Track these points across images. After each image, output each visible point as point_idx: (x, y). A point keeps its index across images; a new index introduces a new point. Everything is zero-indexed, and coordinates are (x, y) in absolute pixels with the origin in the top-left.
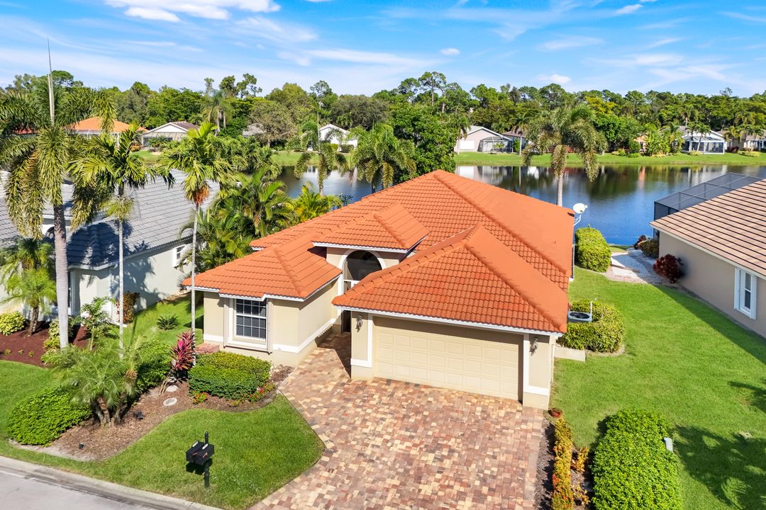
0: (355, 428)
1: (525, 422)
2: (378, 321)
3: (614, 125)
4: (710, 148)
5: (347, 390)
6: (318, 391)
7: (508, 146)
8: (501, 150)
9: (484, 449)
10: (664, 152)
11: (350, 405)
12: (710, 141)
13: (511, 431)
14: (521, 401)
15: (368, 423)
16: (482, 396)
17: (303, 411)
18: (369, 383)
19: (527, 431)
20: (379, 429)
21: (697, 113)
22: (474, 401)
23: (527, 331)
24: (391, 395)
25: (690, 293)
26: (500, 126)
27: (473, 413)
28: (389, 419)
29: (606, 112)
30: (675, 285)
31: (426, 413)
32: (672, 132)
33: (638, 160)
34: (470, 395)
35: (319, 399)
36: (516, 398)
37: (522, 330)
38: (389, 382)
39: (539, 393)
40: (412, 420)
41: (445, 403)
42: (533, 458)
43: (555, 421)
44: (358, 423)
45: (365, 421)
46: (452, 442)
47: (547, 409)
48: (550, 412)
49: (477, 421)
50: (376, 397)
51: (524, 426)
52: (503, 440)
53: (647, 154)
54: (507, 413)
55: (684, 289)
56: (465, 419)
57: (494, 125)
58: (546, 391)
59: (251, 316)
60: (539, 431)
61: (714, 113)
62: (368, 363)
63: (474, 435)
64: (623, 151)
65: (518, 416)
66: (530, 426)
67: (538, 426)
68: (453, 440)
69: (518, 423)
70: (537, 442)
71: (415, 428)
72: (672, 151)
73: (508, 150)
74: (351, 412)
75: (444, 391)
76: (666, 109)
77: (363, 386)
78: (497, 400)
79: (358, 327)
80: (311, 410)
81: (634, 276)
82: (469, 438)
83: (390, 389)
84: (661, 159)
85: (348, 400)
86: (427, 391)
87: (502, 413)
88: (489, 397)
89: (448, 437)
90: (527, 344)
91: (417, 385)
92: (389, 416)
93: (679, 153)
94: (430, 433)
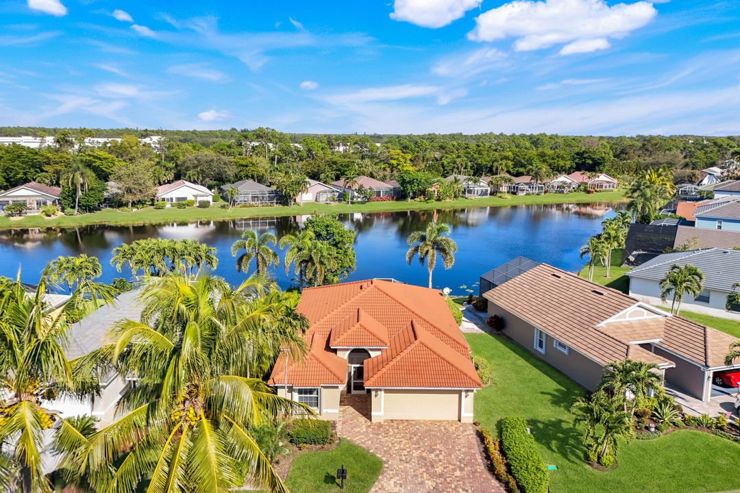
0: (390, 448)
1: (465, 431)
2: (387, 391)
3: (417, 180)
4: (479, 193)
5: (374, 429)
6: (359, 432)
7: (339, 196)
8: (334, 200)
9: (453, 447)
10: (450, 198)
11: (380, 437)
12: (479, 188)
13: (461, 436)
14: (460, 421)
15: (395, 445)
16: (441, 421)
17: (359, 443)
18: (382, 423)
19: (468, 435)
20: (402, 446)
21: (469, 164)
22: (438, 424)
23: (463, 389)
24: (398, 428)
25: (508, 337)
26: (327, 176)
27: (440, 430)
28: (404, 442)
29: (405, 162)
30: (499, 332)
31: (419, 434)
32: (456, 182)
33: (433, 205)
34: (435, 421)
35: (363, 436)
36: (457, 419)
37: (461, 389)
38: (392, 421)
39: (468, 416)
40: (415, 439)
41: (425, 428)
42: (476, 447)
43: (478, 428)
44: (390, 445)
45: (392, 444)
46: (438, 447)
47: (472, 422)
48: (474, 424)
49: (444, 434)
50: (391, 430)
51: (466, 433)
52: (459, 442)
53: (439, 200)
54: (456, 428)
55: (505, 335)
56: (439, 434)
57: (322, 176)
58: (471, 415)
59: (308, 396)
60: (473, 434)
61: (479, 161)
62: (382, 413)
63: (447, 441)
64: (422, 197)
65: (461, 428)
66: (468, 432)
67: (472, 432)
68: (438, 445)
69: (463, 432)
70: (475, 440)
71: (417, 443)
72: (455, 197)
73: (340, 200)
74: (383, 440)
75: (422, 422)
76: (447, 158)
77: (380, 426)
78: (448, 422)
79: (376, 396)
80: (364, 443)
81: (476, 327)
82: (445, 443)
83: (395, 424)
84: (449, 204)
85: (378, 434)
86: (414, 423)
87: (454, 428)
88: (444, 421)
89: (436, 445)
90: (463, 394)
91: (407, 420)
92: (403, 439)
93: (460, 198)
94: (426, 444)
